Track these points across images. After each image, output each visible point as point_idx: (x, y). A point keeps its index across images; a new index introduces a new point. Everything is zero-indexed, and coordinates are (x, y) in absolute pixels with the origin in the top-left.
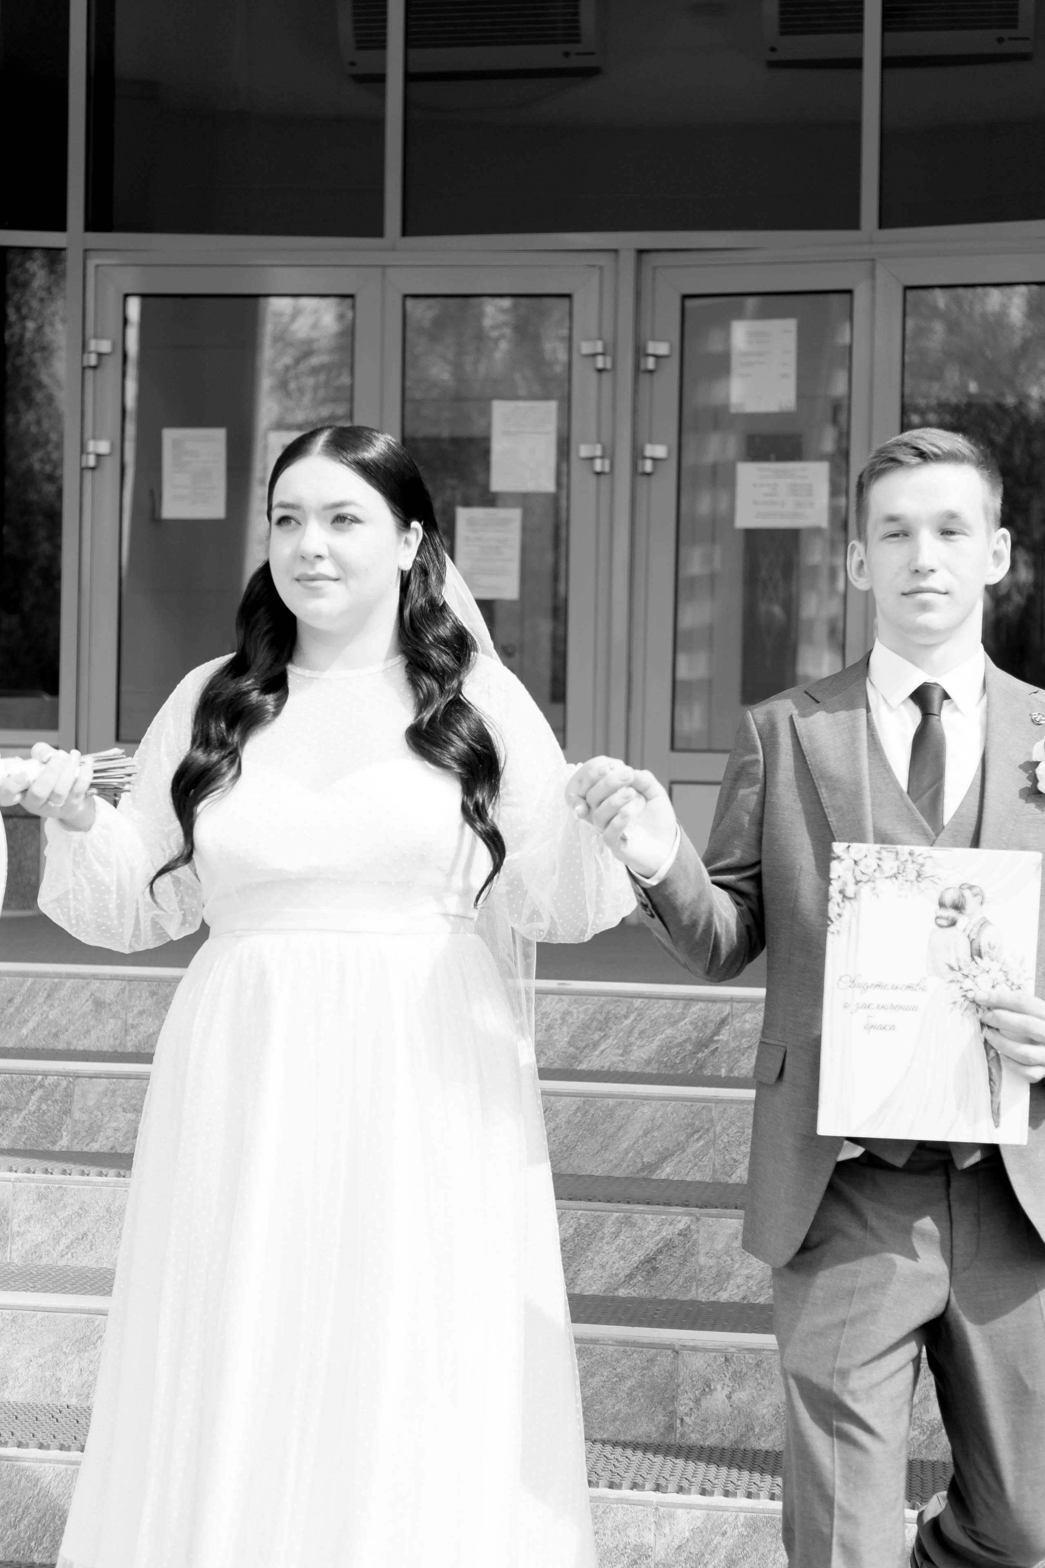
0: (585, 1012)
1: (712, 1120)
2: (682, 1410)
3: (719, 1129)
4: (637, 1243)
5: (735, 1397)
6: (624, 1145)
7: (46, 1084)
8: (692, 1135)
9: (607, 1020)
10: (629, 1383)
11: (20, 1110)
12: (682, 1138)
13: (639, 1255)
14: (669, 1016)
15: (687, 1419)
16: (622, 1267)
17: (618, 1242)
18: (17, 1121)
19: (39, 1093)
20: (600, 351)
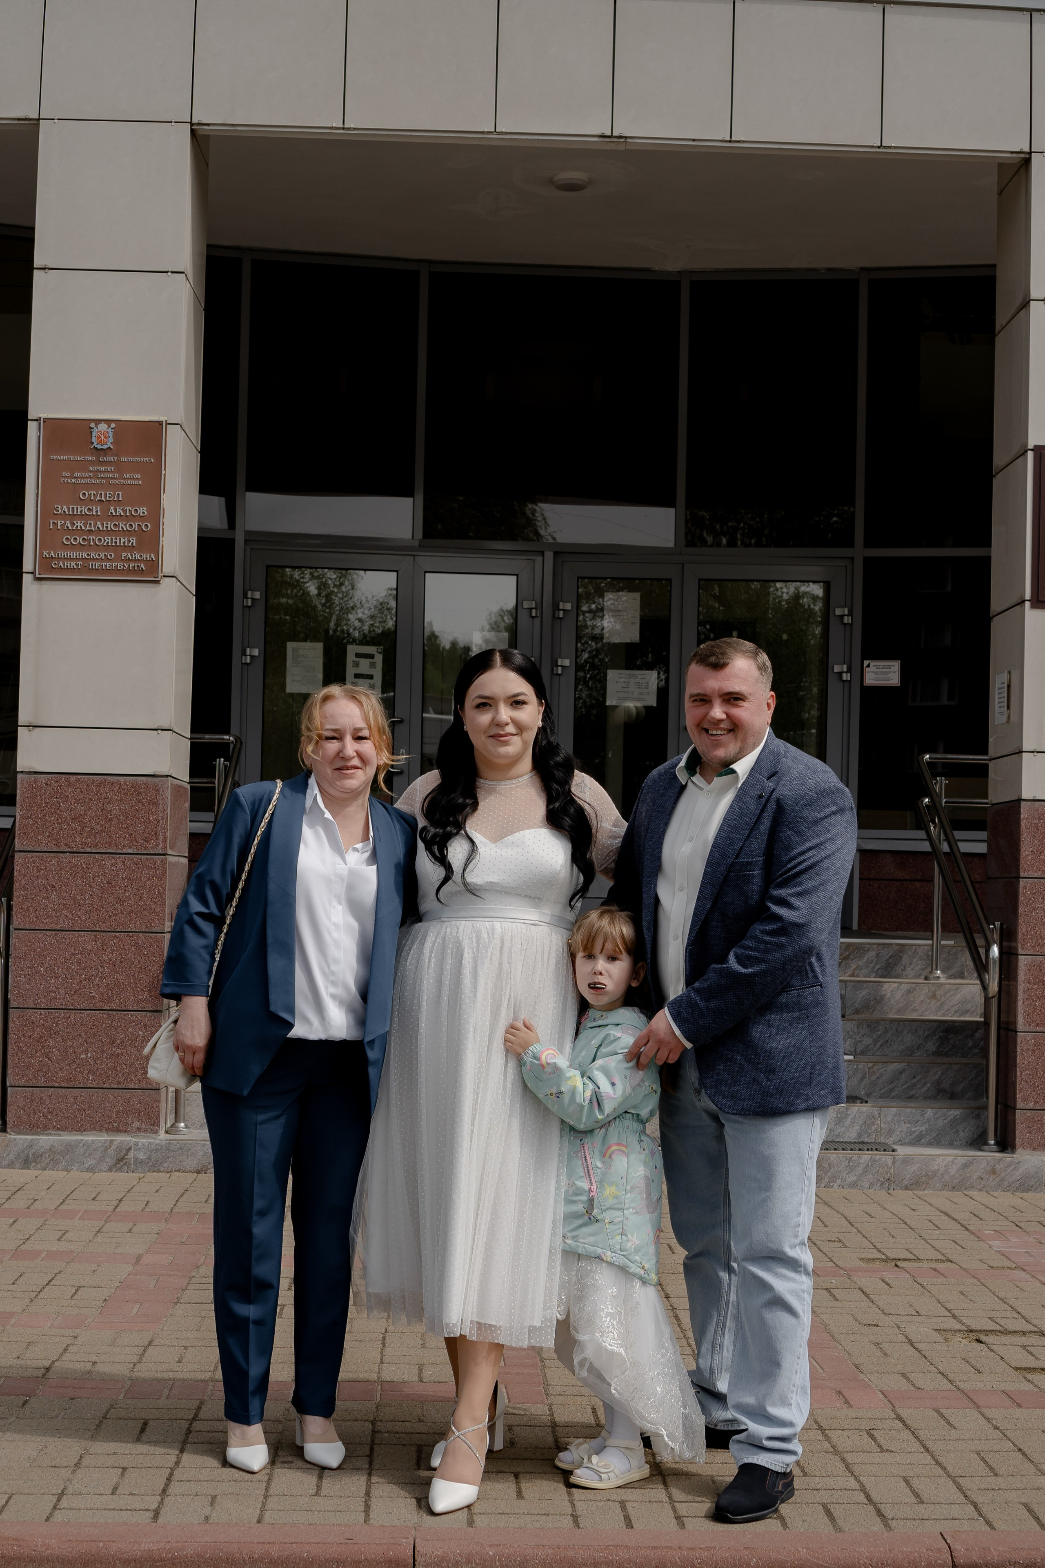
20: (534, 607)
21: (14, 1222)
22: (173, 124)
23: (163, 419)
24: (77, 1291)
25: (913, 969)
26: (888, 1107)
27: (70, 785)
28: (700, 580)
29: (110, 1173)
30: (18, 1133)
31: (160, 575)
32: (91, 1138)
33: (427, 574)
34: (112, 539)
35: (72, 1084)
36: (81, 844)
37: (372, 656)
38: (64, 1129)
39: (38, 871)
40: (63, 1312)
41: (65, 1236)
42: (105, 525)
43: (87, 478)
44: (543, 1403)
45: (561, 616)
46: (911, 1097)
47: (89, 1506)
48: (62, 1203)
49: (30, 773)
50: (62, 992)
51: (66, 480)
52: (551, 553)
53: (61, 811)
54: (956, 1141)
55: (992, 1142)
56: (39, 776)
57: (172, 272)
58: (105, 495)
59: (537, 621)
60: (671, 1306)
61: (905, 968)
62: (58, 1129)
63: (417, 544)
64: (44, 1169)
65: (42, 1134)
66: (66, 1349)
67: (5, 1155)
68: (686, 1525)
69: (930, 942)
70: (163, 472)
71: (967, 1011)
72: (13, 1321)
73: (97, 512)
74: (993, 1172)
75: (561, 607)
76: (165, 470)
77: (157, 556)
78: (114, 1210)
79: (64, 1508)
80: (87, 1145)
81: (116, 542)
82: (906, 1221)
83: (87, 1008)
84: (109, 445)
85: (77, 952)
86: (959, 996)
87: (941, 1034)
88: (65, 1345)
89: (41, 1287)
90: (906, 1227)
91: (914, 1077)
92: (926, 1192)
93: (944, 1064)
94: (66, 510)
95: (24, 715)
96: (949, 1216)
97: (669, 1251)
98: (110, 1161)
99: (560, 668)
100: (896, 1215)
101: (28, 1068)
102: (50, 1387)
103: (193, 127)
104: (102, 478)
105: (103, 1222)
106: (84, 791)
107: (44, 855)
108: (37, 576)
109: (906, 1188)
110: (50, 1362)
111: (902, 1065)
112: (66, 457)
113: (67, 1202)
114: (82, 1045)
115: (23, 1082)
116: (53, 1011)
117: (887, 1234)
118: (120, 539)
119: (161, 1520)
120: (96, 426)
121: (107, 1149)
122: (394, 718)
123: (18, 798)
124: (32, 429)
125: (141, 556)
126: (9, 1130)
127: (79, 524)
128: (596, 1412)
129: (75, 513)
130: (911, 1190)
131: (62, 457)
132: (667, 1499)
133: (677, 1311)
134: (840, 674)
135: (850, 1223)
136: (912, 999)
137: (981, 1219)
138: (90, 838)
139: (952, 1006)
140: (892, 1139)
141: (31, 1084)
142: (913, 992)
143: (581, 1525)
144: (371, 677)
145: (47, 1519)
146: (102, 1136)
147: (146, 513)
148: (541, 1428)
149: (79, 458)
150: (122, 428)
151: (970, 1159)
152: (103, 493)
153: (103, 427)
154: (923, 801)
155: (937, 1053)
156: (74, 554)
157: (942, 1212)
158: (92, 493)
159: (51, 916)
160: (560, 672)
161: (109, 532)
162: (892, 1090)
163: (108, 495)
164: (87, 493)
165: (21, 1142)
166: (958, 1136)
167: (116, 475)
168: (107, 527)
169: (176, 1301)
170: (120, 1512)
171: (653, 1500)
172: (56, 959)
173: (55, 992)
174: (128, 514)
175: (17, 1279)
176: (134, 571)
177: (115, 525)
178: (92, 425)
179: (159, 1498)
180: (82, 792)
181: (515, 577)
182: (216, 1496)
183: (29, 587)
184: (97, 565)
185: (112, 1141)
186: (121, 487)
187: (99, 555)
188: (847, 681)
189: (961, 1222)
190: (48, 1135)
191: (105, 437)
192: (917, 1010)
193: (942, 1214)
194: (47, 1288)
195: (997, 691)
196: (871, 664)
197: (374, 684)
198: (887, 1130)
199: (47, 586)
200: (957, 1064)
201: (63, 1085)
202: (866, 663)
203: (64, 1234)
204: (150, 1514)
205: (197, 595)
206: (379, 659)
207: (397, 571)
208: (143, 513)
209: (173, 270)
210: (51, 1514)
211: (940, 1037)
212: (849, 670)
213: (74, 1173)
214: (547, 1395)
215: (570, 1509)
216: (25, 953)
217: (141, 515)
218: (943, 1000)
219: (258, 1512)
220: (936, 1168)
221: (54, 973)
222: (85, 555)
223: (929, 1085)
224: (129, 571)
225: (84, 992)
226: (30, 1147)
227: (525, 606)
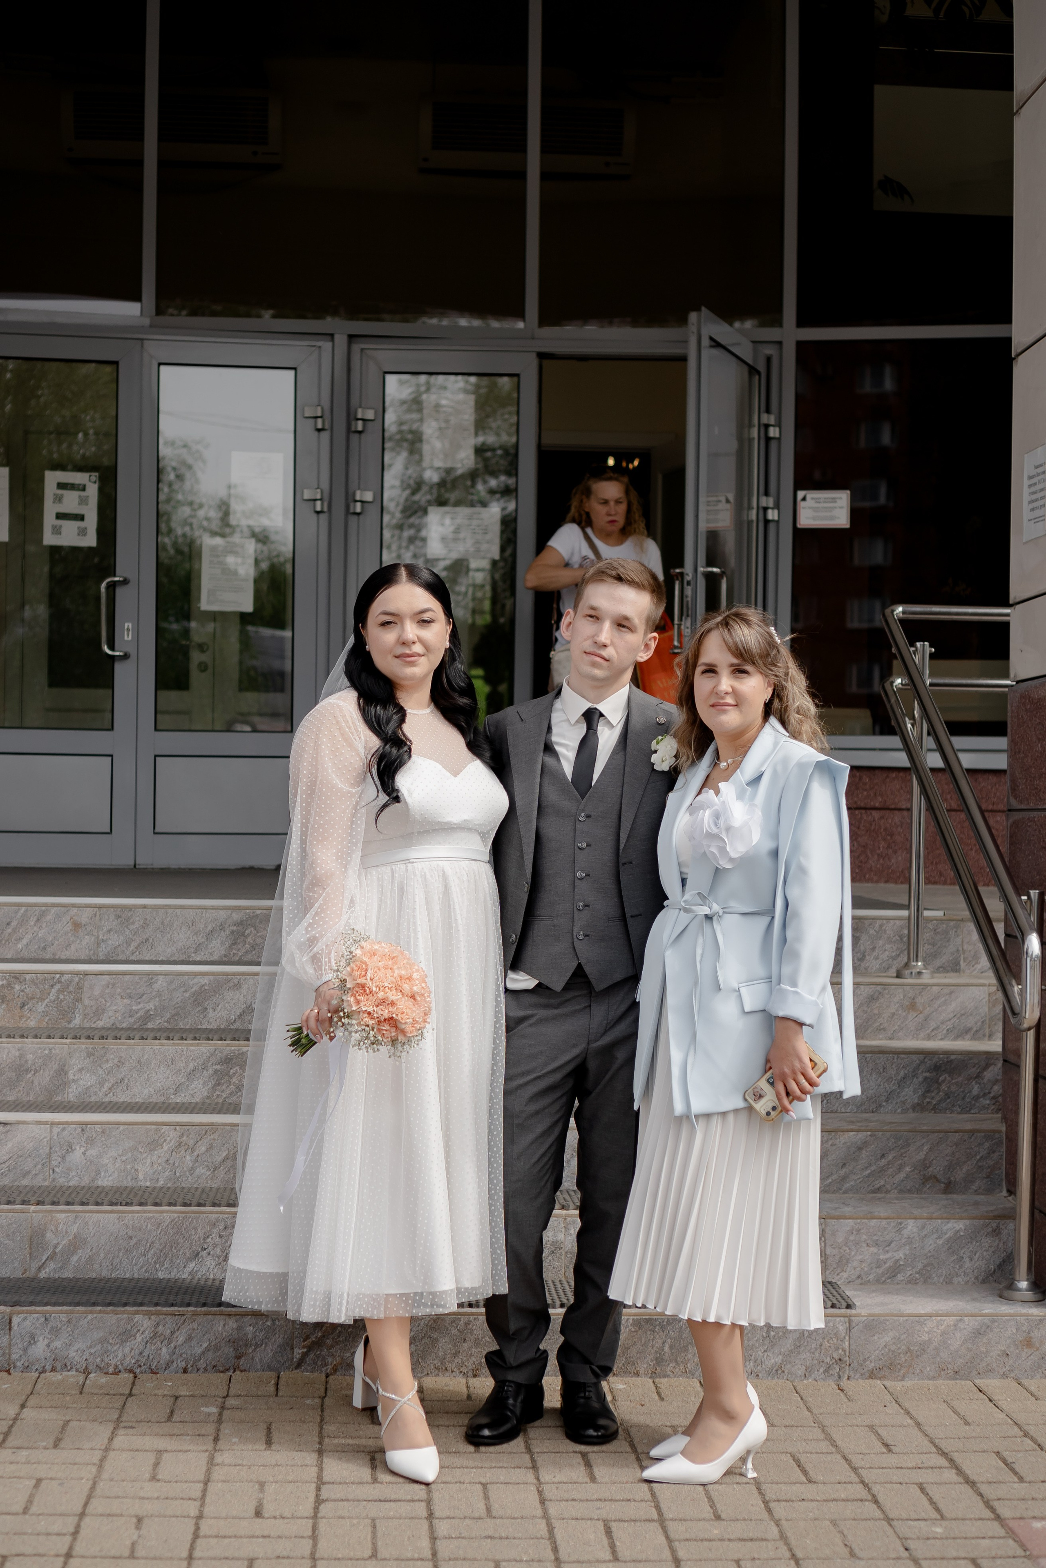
7: (63, 980)
11: (43, 1000)
18: (41, 1007)
19: (58, 986)
20: (319, 414)
25: (877, 958)
26: (838, 1218)
33: (162, 368)
37: (82, 488)
45: (360, 428)
46: (878, 1190)
52: (345, 338)
54: (957, 1275)
55: (1024, 1285)
59: (325, 436)
61: (864, 956)
63: (148, 323)
69: (905, 913)
71: (967, 1031)
74: (1028, 1343)
75: (360, 417)
82: (876, 1489)
86: (954, 1005)
87: (928, 1074)
90: (878, 1514)
91: (883, 1156)
92: (908, 1383)
93: (933, 1132)
96: (959, 1471)
99: (359, 505)
100: (855, 1469)
109: (872, 1375)
111: (861, 1135)
117: (838, 1540)
122: (115, 575)
130: (880, 1379)
135: (766, 1503)
136: (876, 1011)
137: (1021, 1479)
139: (942, 1023)
140: (845, 1275)
142: (877, 999)
144: (81, 518)
151: (986, 1320)
154: (892, 683)
155: (920, 1107)
157: (944, 1454)
160: (358, 510)
162: (844, 1179)
166: (961, 1267)
181: (292, 372)
188: (773, 520)
189: (984, 1488)
192: (884, 1029)
193: (943, 1462)
195: (1026, 482)
196: (808, 497)
197: (86, 528)
198: (837, 1258)
200: (956, 1132)
202: (801, 494)
206: (93, 490)
207: (116, 362)
211: (926, 1079)
212: (777, 506)
218: (928, 1010)
220: (926, 1337)
223: (908, 1169)
227: (306, 415)
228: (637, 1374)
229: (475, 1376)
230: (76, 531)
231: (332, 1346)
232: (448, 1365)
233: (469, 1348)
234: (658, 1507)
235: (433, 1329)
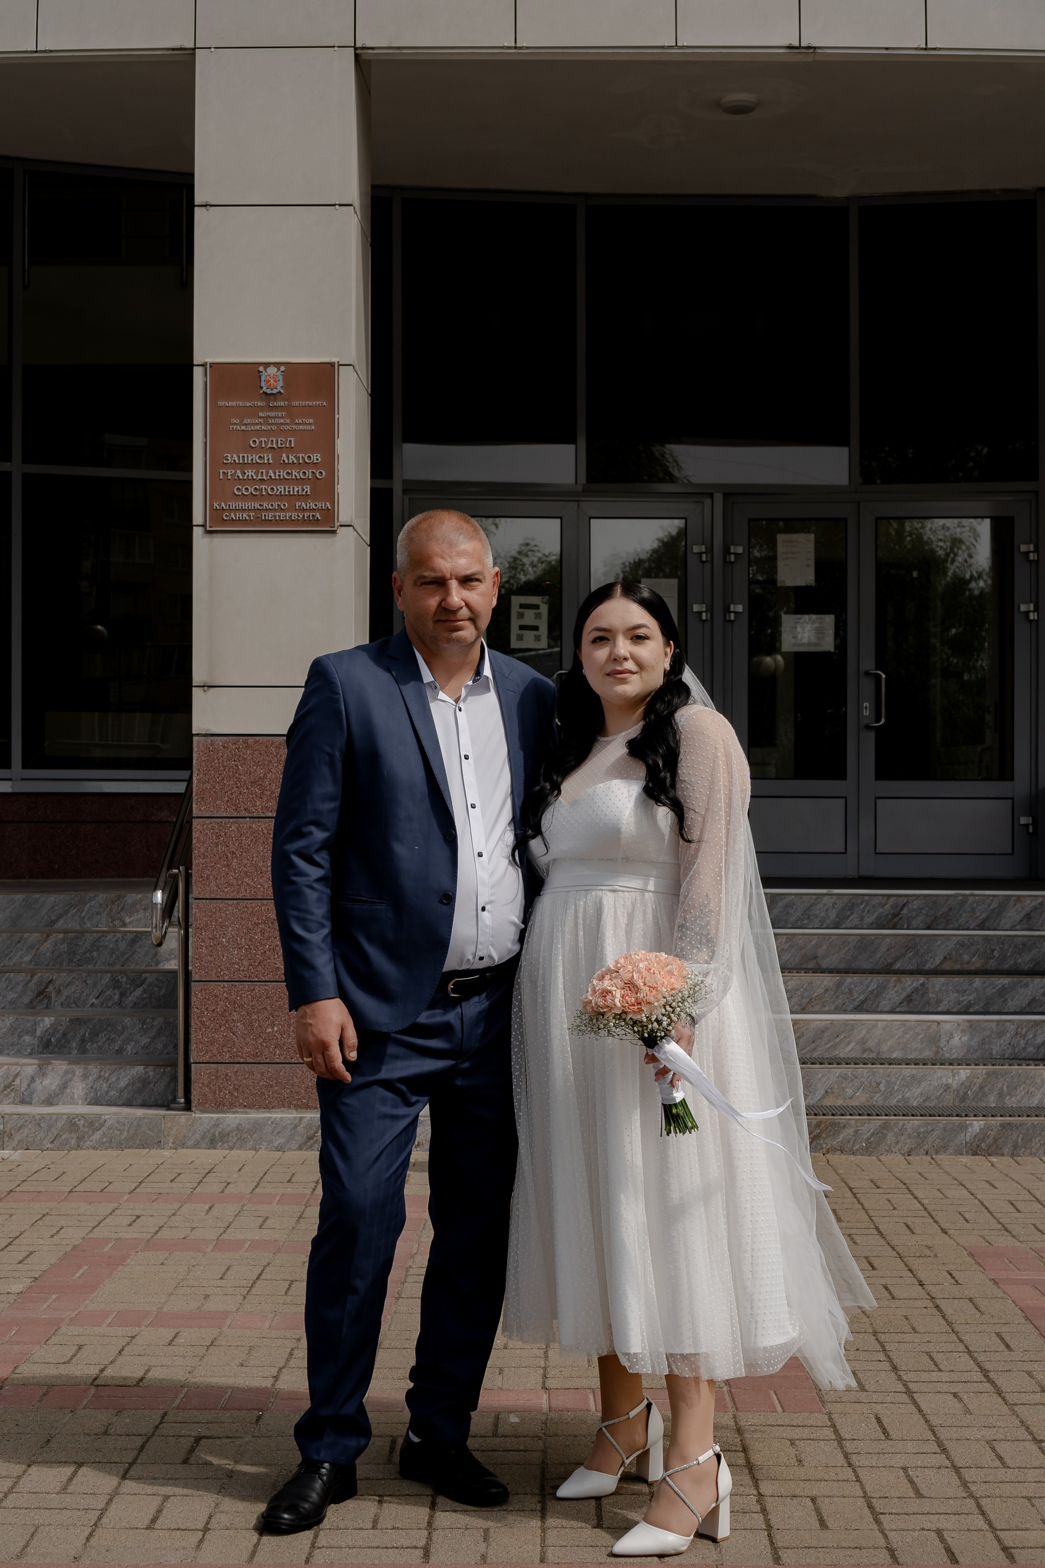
0: (843, 902)
1: (916, 944)
2: (942, 1045)
3: (919, 947)
4: (904, 989)
5: (962, 1039)
6: (879, 956)
8: (908, 950)
9: (853, 906)
10: (921, 1036)
12: (904, 951)
13: (905, 994)
14: (880, 903)
15: (944, 1049)
16: (897, 1000)
17: (896, 989)
20: (704, 551)
21: (210, 1208)
22: (336, 49)
23: (334, 360)
24: (290, 1285)
27: (248, 747)
28: (877, 519)
29: (301, 1152)
30: (203, 1112)
31: (337, 524)
32: (279, 1116)
33: (592, 520)
34: (285, 488)
35: (258, 1060)
36: (262, 809)
37: (537, 607)
38: (251, 1106)
39: (218, 837)
40: (280, 1310)
41: (266, 1223)
42: (277, 474)
43: (257, 424)
44: (820, 1411)
45: (732, 560)
47: (350, 1544)
48: (256, 1186)
49: (206, 735)
50: (246, 963)
51: (235, 427)
52: (722, 495)
53: (240, 774)
56: (216, 738)
57: (340, 205)
58: (277, 442)
59: (707, 567)
60: (929, 1294)
62: (245, 1106)
63: (580, 488)
64: (231, 1148)
65: (228, 1112)
66: (291, 1354)
67: (190, 1136)
68: (1016, 1558)
70: (337, 416)
72: (228, 1322)
73: (268, 459)
75: (732, 551)
76: (338, 414)
77: (333, 505)
78: (312, 1193)
79: (323, 1547)
80: (275, 1123)
81: (289, 491)
83: (272, 979)
84: (279, 389)
85: (260, 921)
88: (290, 1349)
89: (251, 1282)
94: (236, 459)
95: (198, 675)
97: (908, 1232)
98: (299, 1139)
99: (733, 615)
101: (212, 1043)
102: (283, 1399)
103: (357, 52)
104: (273, 424)
105: (304, 1207)
106: (263, 752)
107: (223, 820)
108: (208, 529)
110: (277, 1369)
112: (234, 404)
113: (262, 1185)
114: (268, 1019)
115: (207, 1058)
116: (237, 983)
118: (293, 488)
119: (433, 1559)
120: (265, 370)
121: (296, 1127)
123: (194, 761)
124: (198, 375)
125: (316, 505)
126: (193, 1109)
127: (250, 473)
128: (881, 1422)
129: (246, 462)
131: (230, 403)
132: (986, 1527)
133: (937, 1300)
134: (1027, 613)
138: (270, 802)
141: (215, 1060)
143: (901, 1560)
144: (536, 628)
145: (307, 1561)
146: (291, 1113)
147: (320, 459)
148: (825, 1442)
149: (248, 404)
150: (291, 370)
152: (274, 440)
153: (272, 370)
156: (246, 505)
158: (263, 439)
159: (233, 885)
160: (732, 618)
161: (282, 481)
163: (279, 442)
164: (257, 441)
165: (207, 1120)
167: (288, 421)
168: (279, 476)
169: (397, 1296)
170: (385, 1550)
171: (972, 1528)
172: (238, 929)
173: (238, 964)
174: (301, 461)
175: (225, 1274)
176: (309, 521)
177: (288, 473)
178: (261, 369)
179: (426, 1532)
180: (261, 754)
181: (685, 521)
182: (488, 1529)
183: (200, 541)
184: (270, 516)
185: (301, 1119)
186: (293, 433)
187: (272, 505)
188: (1034, 620)
190: (234, 1113)
191: (275, 381)
194: (258, 1282)
197: (540, 636)
199: (218, 540)
201: (249, 1060)
203: (265, 1221)
204: (419, 1553)
205: (372, 545)
206: (544, 609)
207: (561, 518)
208: (317, 459)
209: (341, 203)
210: (310, 1554)
212: (1036, 610)
213: (263, 1152)
214: (823, 1402)
215: (883, 1540)
216: (207, 923)
217: (315, 461)
219: (539, 1548)
221: (237, 944)
222: (257, 506)
224: (304, 521)
225: (269, 963)
226: (216, 1125)
227: (695, 551)
228: (1003, 1155)
229: (909, 1155)
230: (533, 638)
231: (826, 1138)
232: (894, 1150)
233: (905, 1140)
234: (1034, 1196)
235: (883, 1128)
